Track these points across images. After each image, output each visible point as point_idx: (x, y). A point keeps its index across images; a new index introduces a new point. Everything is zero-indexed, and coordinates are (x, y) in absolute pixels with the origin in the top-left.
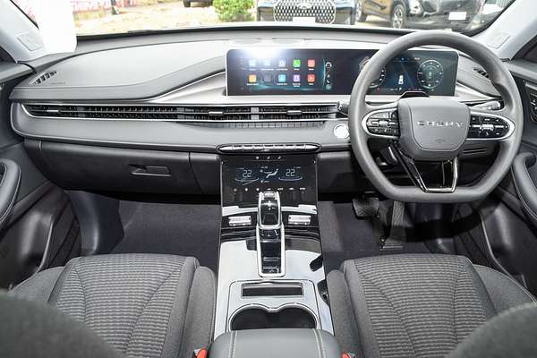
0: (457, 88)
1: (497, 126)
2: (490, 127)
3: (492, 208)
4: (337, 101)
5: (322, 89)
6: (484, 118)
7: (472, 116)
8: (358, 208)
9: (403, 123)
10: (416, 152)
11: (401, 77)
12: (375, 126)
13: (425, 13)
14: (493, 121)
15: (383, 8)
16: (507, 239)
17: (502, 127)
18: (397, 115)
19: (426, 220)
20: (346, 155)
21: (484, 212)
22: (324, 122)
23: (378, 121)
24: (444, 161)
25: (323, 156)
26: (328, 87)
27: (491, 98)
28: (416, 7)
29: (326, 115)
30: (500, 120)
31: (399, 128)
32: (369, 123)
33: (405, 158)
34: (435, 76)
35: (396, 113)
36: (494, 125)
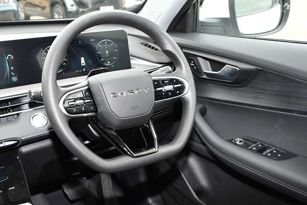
0: (132, 62)
1: (176, 86)
2: (170, 87)
3: (184, 159)
4: (27, 91)
5: (8, 82)
6: (163, 81)
7: (154, 81)
8: (69, 192)
9: (98, 99)
10: (115, 122)
11: (83, 59)
12: (72, 106)
13: (81, 10)
14: (171, 82)
15: (43, 8)
16: (203, 181)
17: (180, 85)
18: (89, 92)
19: (133, 185)
20: (47, 143)
21: (180, 163)
22: (18, 114)
23: (74, 101)
24: (141, 126)
25: (25, 149)
26: (15, 79)
27: (161, 65)
28: (72, 6)
29: (18, 108)
30: (176, 80)
31: (94, 104)
32: (67, 105)
33: (107, 131)
34: (112, 54)
35: (89, 90)
36: (173, 85)
